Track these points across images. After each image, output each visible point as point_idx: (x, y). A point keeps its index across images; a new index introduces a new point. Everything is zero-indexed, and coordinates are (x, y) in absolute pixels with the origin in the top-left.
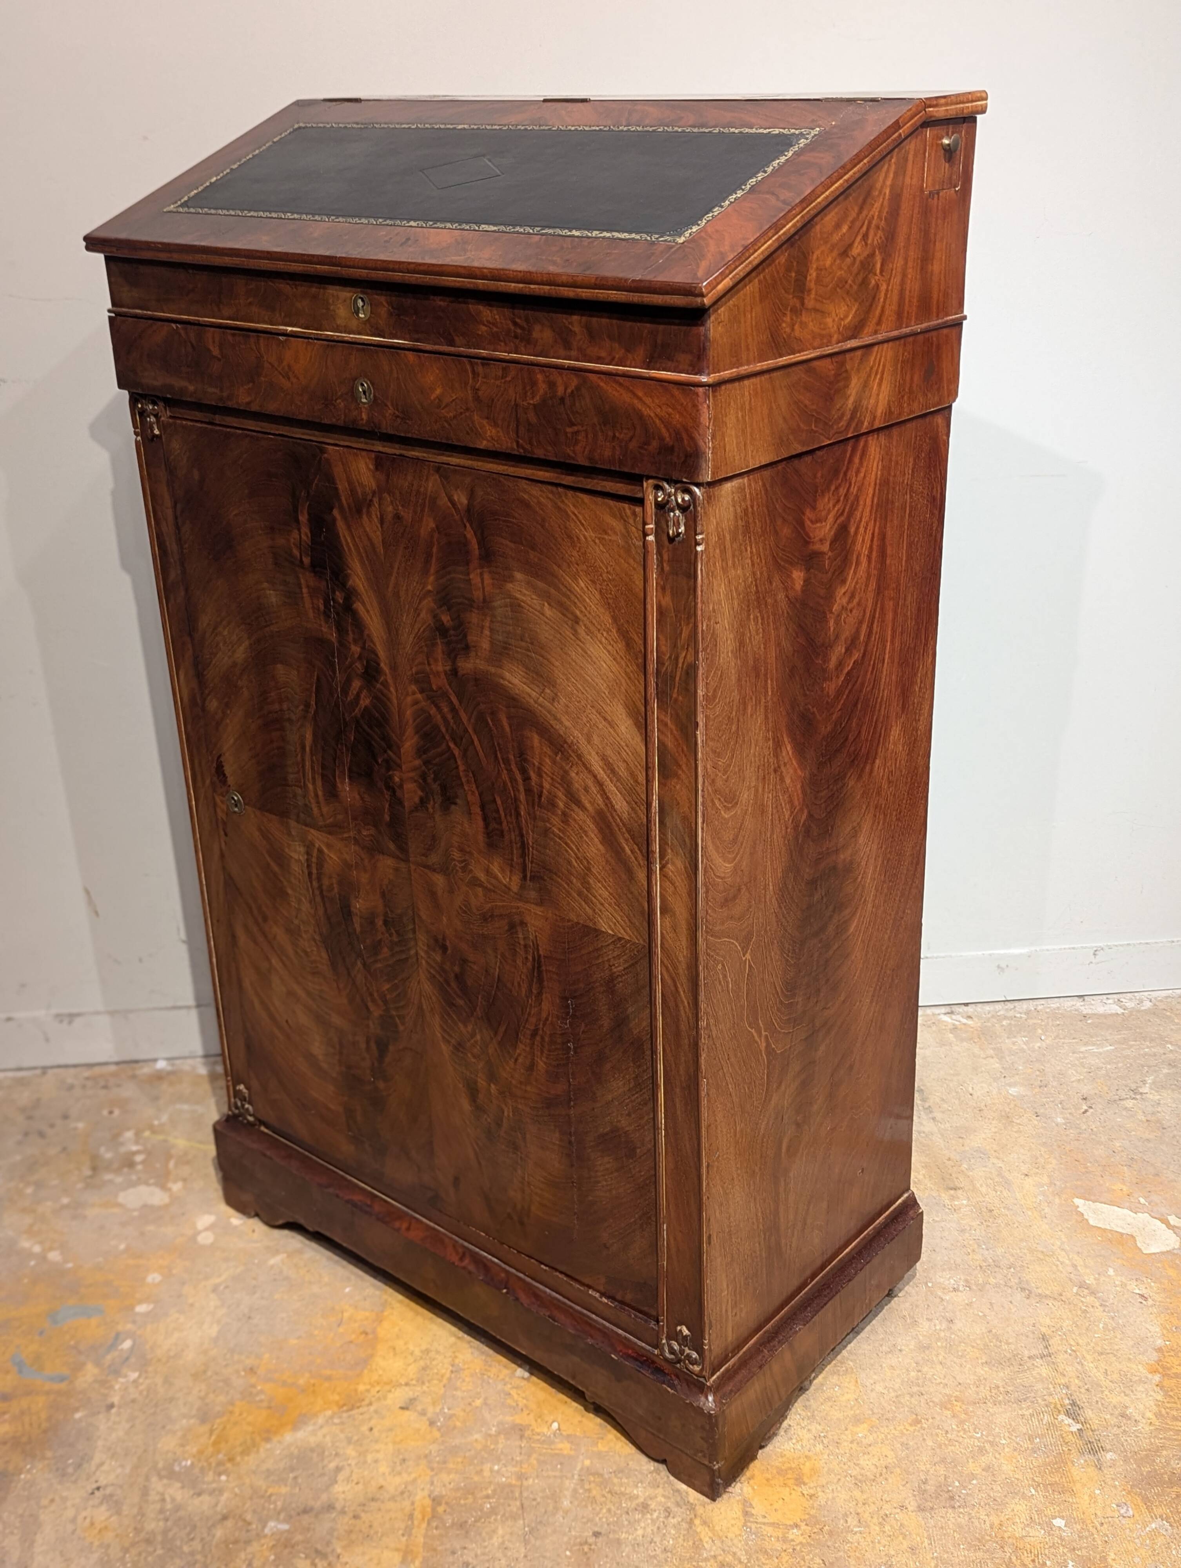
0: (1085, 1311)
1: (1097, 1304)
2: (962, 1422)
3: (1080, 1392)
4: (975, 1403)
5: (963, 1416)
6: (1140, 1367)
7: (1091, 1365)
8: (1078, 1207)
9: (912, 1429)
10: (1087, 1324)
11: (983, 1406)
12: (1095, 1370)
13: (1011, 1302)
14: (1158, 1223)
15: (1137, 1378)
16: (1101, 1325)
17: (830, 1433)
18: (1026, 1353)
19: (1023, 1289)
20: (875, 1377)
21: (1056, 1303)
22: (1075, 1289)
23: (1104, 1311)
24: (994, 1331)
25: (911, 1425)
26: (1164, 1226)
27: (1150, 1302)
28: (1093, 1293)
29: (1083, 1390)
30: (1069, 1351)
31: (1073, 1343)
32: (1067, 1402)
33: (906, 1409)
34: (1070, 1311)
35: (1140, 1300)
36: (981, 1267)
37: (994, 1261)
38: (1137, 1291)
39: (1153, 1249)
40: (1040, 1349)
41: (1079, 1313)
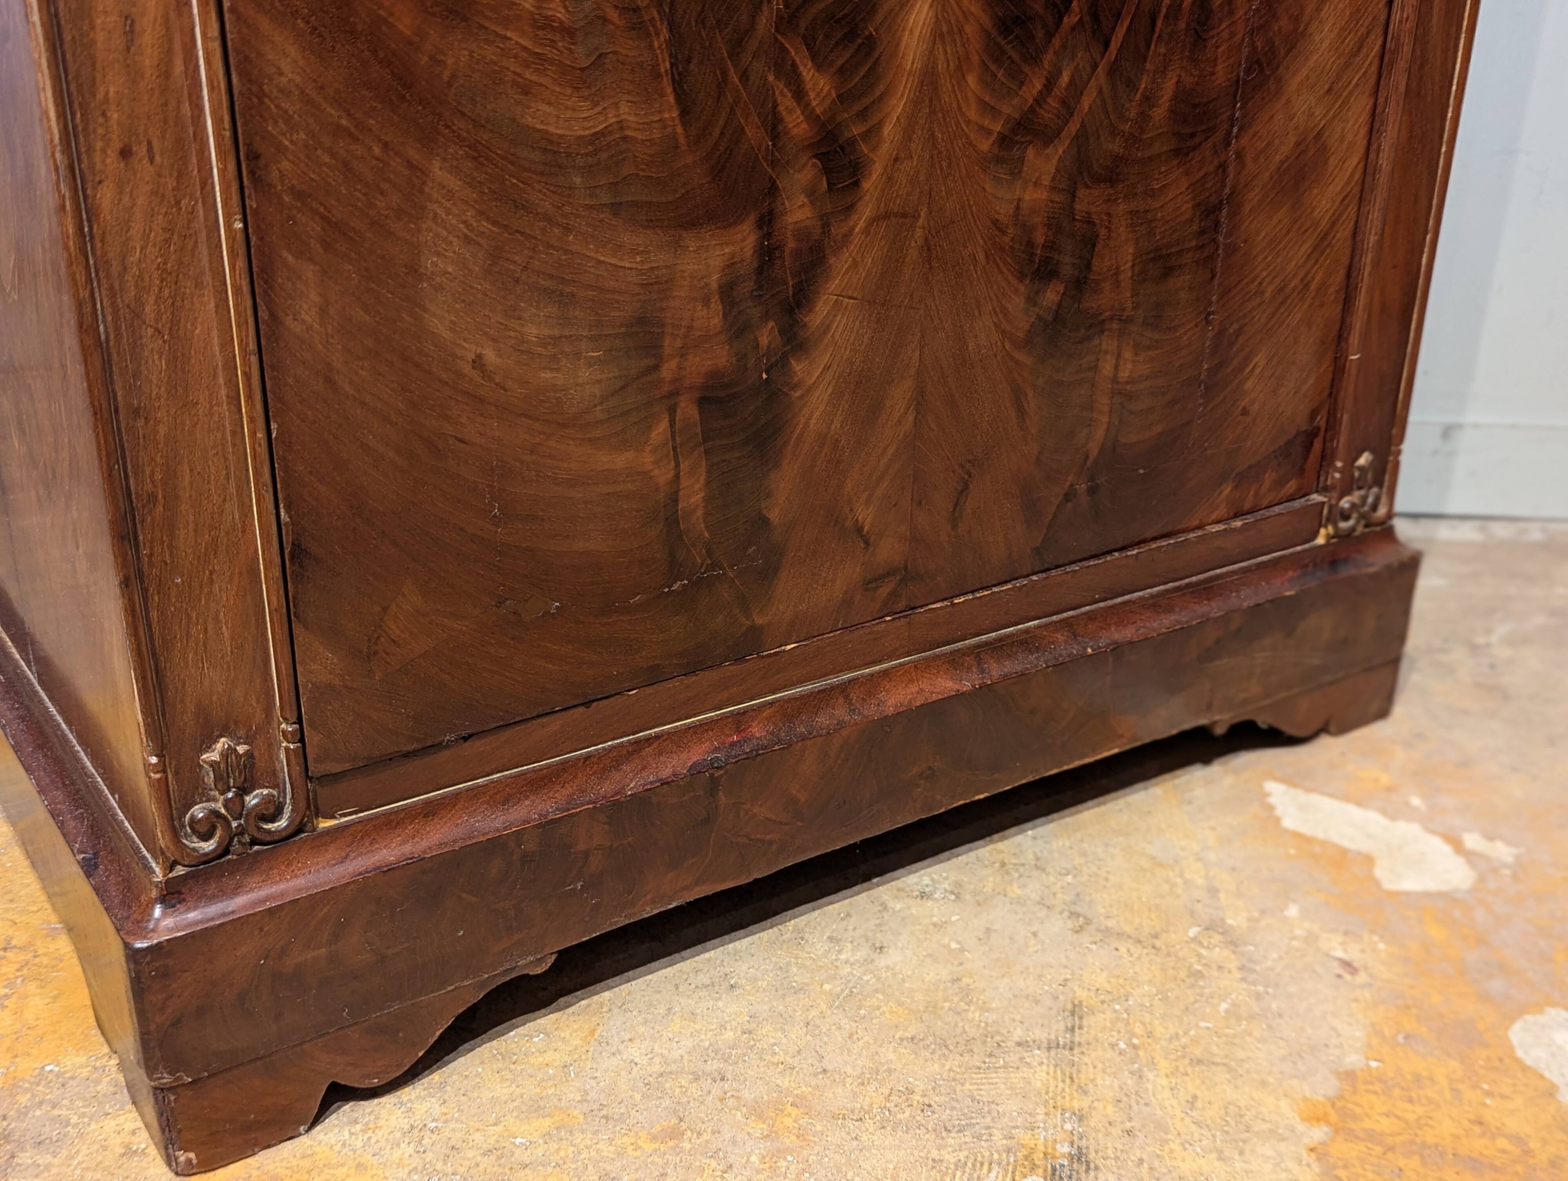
0: (1199, 975)
1: (1233, 965)
2: (780, 1153)
3: (1108, 1134)
4: (835, 1117)
5: (790, 1140)
6: (1283, 1104)
7: (1164, 1082)
8: (1268, 795)
9: (649, 1147)
10: (1192, 999)
11: (850, 1124)
12: (1167, 1093)
13: (1035, 934)
14: (1436, 843)
15: (1265, 1126)
16: (1224, 1006)
17: (452, 1125)
18: (1018, 1034)
19: (1074, 915)
20: (641, 1029)
21: (1137, 950)
22: (1193, 932)
23: (1243, 979)
24: (965, 981)
25: (654, 1138)
26: (1447, 849)
27: (1362, 978)
28: (1233, 943)
29: (1116, 1131)
30: (1122, 1045)
31: (1139, 1029)
32: (1065, 1149)
33: (666, 1102)
34: (1163, 970)
35: (1339, 971)
36: (1003, 864)
37: (1037, 859)
38: (1340, 954)
39: (1411, 884)
40: (1057, 1029)
41: (1183, 974)
